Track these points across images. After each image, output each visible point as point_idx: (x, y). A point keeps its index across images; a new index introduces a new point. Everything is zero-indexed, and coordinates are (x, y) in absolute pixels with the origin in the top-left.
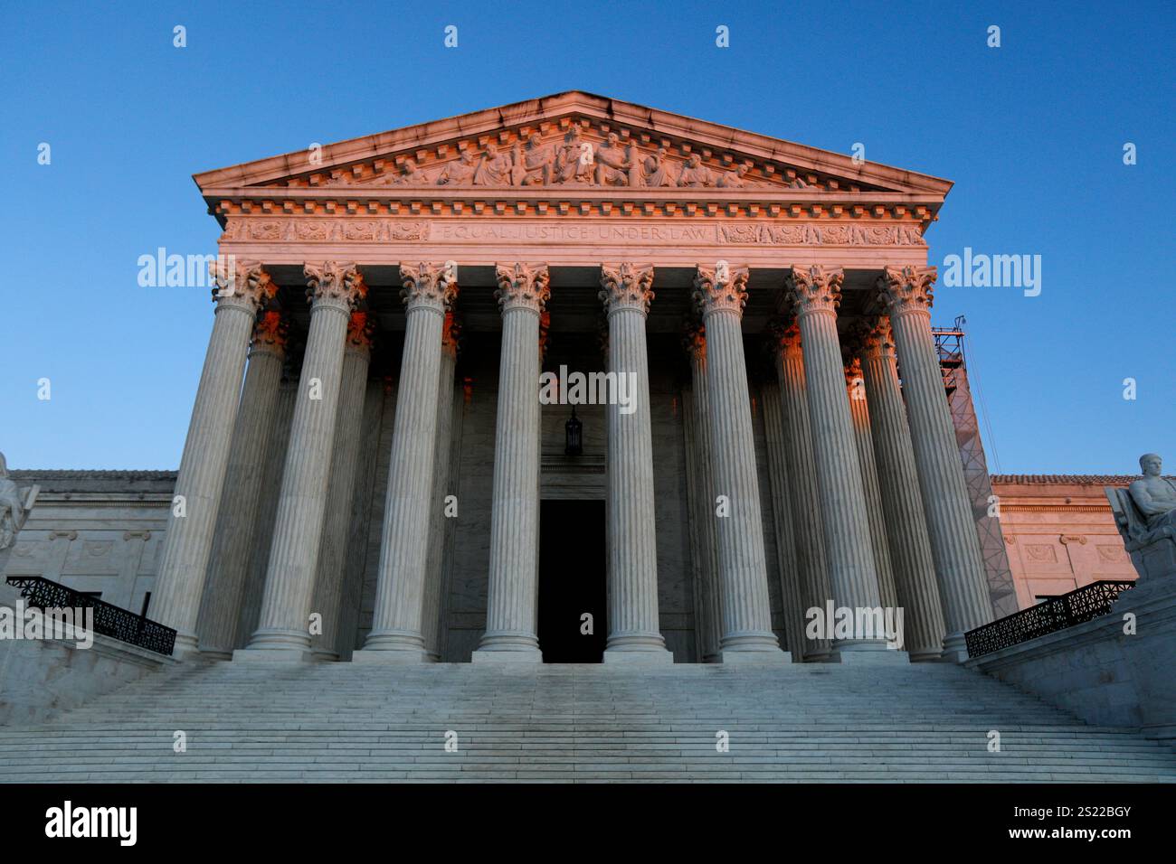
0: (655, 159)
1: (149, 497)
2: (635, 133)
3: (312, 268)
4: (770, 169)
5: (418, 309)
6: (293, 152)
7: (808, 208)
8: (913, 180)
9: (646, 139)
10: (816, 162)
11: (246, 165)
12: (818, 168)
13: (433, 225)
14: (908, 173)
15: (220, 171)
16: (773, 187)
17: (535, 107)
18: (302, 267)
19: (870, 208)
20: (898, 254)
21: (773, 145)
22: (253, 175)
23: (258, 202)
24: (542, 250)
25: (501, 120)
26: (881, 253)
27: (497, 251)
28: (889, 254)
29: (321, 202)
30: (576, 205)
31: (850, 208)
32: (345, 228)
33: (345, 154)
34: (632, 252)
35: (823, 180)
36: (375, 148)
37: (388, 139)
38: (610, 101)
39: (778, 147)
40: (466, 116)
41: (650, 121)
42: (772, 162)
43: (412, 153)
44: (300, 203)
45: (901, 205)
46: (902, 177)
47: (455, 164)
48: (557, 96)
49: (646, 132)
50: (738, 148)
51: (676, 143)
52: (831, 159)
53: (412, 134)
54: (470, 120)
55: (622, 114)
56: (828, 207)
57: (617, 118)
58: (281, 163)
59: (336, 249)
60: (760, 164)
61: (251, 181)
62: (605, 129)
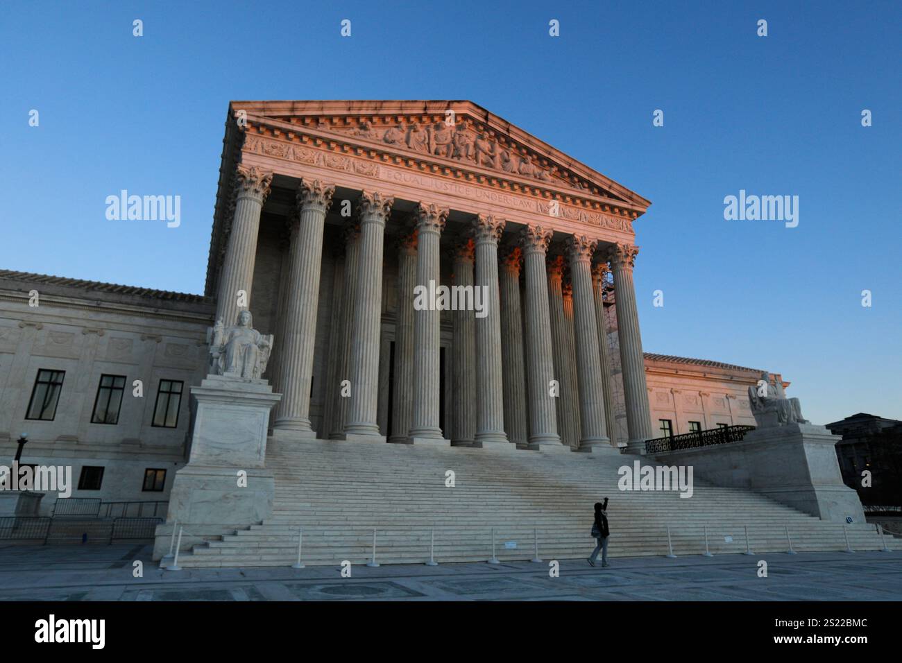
0: (508, 154)
1: (105, 305)
2: (498, 135)
3: (307, 182)
4: (566, 174)
5: (373, 222)
6: (298, 100)
7: (583, 201)
8: (634, 197)
9: (503, 140)
10: (590, 176)
11: (267, 102)
12: (590, 179)
13: (381, 168)
14: (632, 193)
15: (249, 102)
16: (566, 185)
17: (446, 105)
18: (300, 180)
19: (612, 208)
20: (622, 236)
21: (570, 161)
22: (270, 110)
23: (271, 129)
24: (445, 198)
25: (425, 109)
26: (615, 234)
27: (420, 193)
28: (618, 235)
29: (314, 139)
30: (466, 174)
31: (603, 206)
32: (327, 159)
33: (330, 109)
34: (493, 209)
35: (591, 186)
36: (349, 109)
37: (359, 105)
38: (488, 112)
39: (573, 163)
40: (407, 102)
41: (508, 130)
42: (567, 170)
43: (370, 118)
44: (300, 136)
45: (626, 209)
46: (629, 194)
47: (395, 130)
48: (459, 102)
49: (504, 136)
50: (552, 158)
51: (519, 147)
52: (597, 176)
53: (373, 105)
54: (408, 105)
55: (493, 122)
56: (593, 203)
57: (490, 124)
58: (290, 106)
59: (321, 172)
60: (561, 169)
61: (268, 113)
62: (481, 128)
